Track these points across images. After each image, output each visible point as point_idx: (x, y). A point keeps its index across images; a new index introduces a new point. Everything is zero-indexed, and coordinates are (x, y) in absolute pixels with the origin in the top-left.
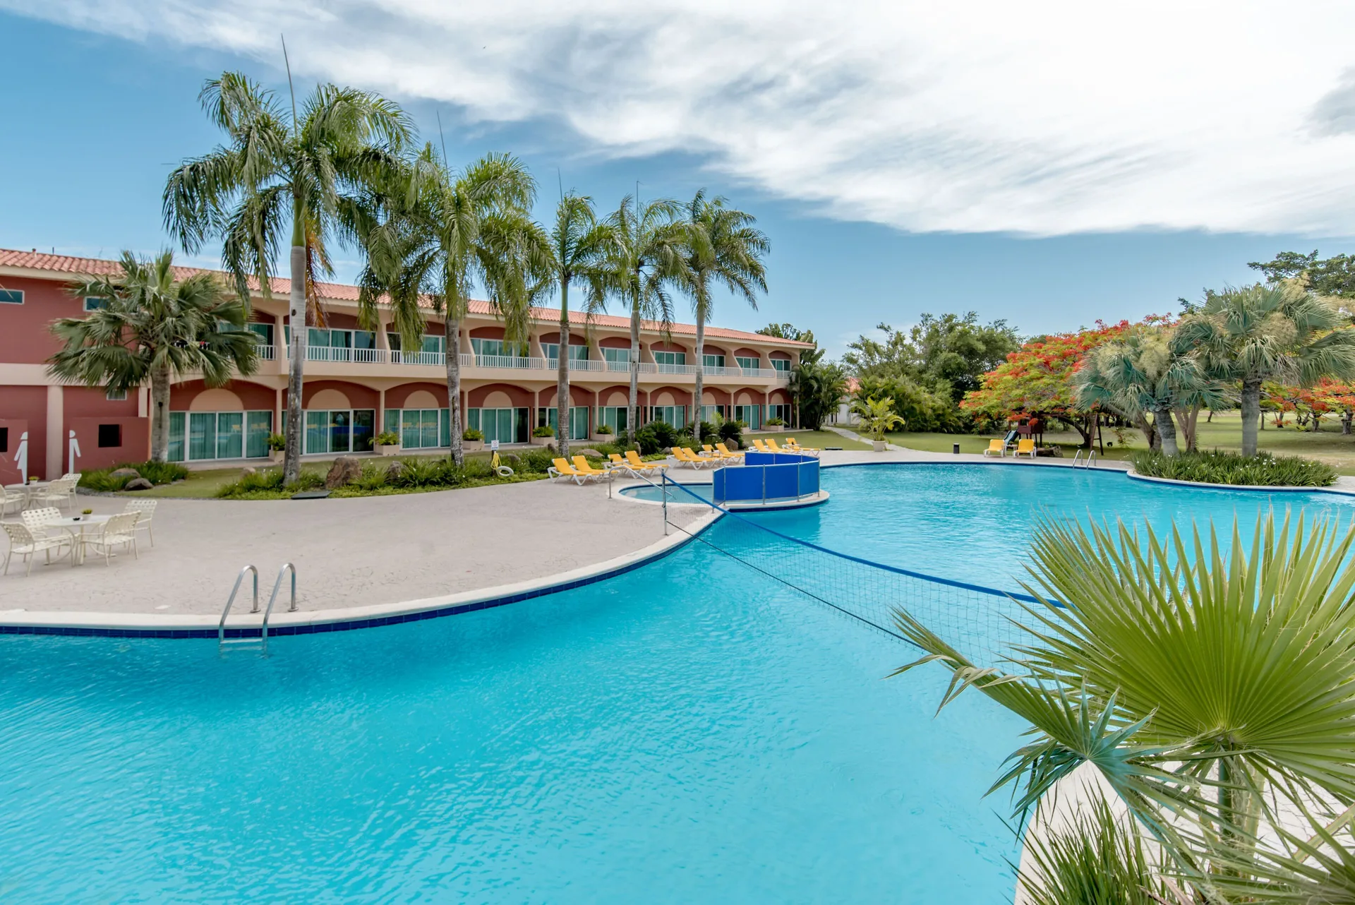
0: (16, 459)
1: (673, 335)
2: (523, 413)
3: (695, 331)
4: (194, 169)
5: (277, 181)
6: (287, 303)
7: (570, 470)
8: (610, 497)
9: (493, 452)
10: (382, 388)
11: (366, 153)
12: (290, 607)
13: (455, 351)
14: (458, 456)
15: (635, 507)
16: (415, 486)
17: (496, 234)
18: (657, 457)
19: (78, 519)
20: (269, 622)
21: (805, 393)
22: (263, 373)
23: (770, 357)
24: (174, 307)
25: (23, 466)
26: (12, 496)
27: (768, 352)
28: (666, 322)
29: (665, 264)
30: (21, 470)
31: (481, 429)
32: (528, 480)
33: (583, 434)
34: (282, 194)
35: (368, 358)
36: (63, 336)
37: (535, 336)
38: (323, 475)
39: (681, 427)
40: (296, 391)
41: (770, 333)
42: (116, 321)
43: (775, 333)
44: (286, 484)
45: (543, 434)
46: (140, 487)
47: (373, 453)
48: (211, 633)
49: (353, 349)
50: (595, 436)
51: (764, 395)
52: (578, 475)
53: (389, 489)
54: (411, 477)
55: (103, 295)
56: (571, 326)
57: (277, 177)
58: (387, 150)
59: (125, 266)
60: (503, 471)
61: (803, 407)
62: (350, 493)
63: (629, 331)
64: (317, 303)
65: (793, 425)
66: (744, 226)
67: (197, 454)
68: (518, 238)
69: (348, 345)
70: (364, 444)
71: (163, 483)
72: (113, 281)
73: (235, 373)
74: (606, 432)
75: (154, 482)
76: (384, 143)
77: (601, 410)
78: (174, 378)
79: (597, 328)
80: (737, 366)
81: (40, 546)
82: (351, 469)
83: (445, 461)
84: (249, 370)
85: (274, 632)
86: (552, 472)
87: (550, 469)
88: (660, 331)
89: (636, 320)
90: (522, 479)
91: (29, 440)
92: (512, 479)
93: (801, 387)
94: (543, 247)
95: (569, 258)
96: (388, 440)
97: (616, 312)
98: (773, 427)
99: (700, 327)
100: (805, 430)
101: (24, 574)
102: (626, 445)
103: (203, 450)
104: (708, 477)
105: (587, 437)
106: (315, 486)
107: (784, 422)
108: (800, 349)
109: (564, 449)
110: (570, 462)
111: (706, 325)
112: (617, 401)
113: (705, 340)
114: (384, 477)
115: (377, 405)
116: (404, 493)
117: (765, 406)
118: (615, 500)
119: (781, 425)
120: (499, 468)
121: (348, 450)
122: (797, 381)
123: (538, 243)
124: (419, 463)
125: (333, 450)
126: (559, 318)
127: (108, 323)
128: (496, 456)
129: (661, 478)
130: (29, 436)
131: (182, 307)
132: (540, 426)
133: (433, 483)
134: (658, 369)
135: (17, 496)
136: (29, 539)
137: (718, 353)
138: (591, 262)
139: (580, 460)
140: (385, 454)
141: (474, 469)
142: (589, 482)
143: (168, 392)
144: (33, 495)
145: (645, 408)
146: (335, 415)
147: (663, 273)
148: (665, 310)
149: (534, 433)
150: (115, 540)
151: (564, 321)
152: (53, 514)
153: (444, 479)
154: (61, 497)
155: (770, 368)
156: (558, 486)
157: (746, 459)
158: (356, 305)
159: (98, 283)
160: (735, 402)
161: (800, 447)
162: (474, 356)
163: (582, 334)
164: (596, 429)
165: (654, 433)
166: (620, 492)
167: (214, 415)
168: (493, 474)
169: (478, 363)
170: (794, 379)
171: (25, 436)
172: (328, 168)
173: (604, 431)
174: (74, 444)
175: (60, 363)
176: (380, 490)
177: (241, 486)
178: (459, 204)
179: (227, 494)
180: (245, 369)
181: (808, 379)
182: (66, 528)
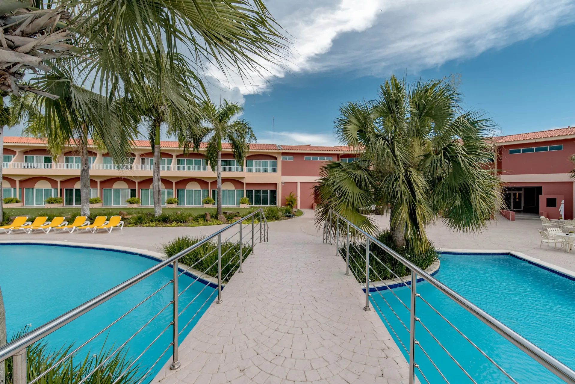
0: (559, 210)
19: (568, 234)
25: (562, 213)
26: (552, 223)
30: (561, 215)
81: (552, 241)
91: (565, 203)
101: (546, 250)
130: (565, 202)
135: (555, 224)
136: (547, 237)
144: (561, 224)
152: (559, 231)
154: (572, 227)
171: (563, 202)
182: (563, 237)
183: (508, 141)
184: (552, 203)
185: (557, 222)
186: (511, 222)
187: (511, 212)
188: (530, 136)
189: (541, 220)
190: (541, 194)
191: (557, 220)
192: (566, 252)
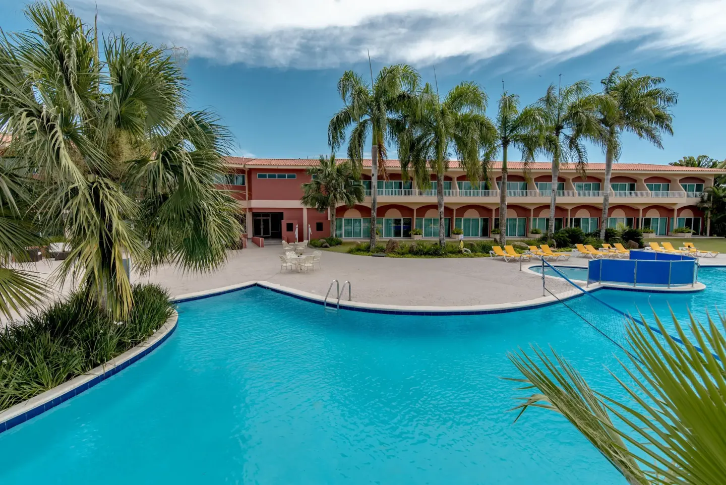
0: (295, 234)
1: (587, 172)
2: (486, 221)
3: (604, 167)
4: (338, 117)
5: (366, 117)
6: (370, 170)
7: (503, 253)
8: (521, 270)
9: (460, 240)
10: (415, 208)
11: (400, 96)
12: (348, 299)
13: (442, 189)
14: (442, 242)
15: (533, 278)
16: (421, 255)
17: (463, 125)
18: (568, 250)
19: (299, 256)
20: (340, 303)
21: (717, 209)
22: (367, 202)
23: (680, 182)
24: (335, 175)
25: (297, 236)
27: (678, 179)
28: (581, 163)
29: (580, 125)
30: (296, 238)
31: (462, 228)
32: (478, 256)
33: (522, 232)
34: (369, 122)
35: (409, 194)
36: (304, 190)
37: (493, 178)
38: (385, 246)
39: (592, 232)
40: (374, 210)
41: (684, 164)
42: (318, 183)
43: (690, 163)
44: (371, 250)
45: (496, 233)
46: (326, 247)
47: (411, 238)
48: (321, 303)
49: (403, 190)
50: (530, 235)
51: (673, 210)
52: (506, 256)
53: (410, 255)
54: (420, 250)
55: (315, 173)
56: (508, 171)
57: (366, 115)
58: (409, 92)
59: (321, 161)
60: (465, 251)
61: (714, 220)
62: (393, 255)
63: (551, 171)
64: (385, 170)
65: (704, 232)
66: (652, 87)
67: (346, 235)
68: (473, 125)
69: (401, 188)
70: (407, 235)
71: (333, 246)
72: (318, 168)
73: (357, 203)
74: (537, 233)
75: (330, 245)
76: (408, 89)
77: (535, 220)
78: (337, 205)
79: (532, 171)
80: (647, 190)
81: (289, 264)
82: (395, 245)
83: (436, 244)
84: (362, 201)
85: (341, 307)
86: (492, 253)
87: (491, 252)
88: (577, 169)
89: (556, 165)
90: (475, 256)
91: (298, 228)
92: (470, 255)
93: (713, 204)
94: (489, 128)
95: (508, 131)
96: (417, 232)
97: (542, 160)
98: (680, 234)
99: (609, 164)
100: (715, 237)
101: (285, 273)
102: (546, 241)
103: (348, 234)
104: (585, 263)
105: (525, 235)
106: (381, 251)
107: (692, 231)
108: (715, 175)
109: (503, 241)
110: (503, 249)
111: (614, 162)
112: (544, 214)
113: (612, 173)
114: (409, 249)
115: (413, 216)
116: (416, 258)
117: (673, 218)
118: (524, 273)
119: (689, 232)
120: (463, 250)
121: (400, 236)
122: (709, 199)
123: (486, 127)
124: (425, 244)
125: (395, 236)
126: (501, 166)
127: (316, 184)
128: (462, 243)
129: (541, 262)
131: (338, 176)
132: (495, 227)
133: (429, 254)
134: (576, 195)
135: (292, 247)
136: (285, 261)
137: (628, 181)
138: (523, 132)
139: (509, 248)
140: (415, 239)
141: (451, 249)
142: (513, 261)
143: (335, 210)
144: (295, 247)
145: (567, 219)
146: (396, 220)
147: (578, 132)
148: (580, 155)
149: (492, 232)
150: (308, 265)
151: (504, 169)
152: (294, 254)
153: (435, 252)
154: (302, 248)
155: (679, 189)
156: (494, 261)
157: (630, 255)
158: (400, 169)
159: (313, 169)
160: (644, 215)
161: (697, 249)
162: (458, 190)
163: (522, 175)
164: (531, 231)
165: (567, 235)
166: (529, 268)
167: (351, 219)
168: (460, 252)
169: (460, 194)
170: (705, 198)
171: (297, 226)
172: (383, 107)
173: (536, 232)
174: (310, 229)
175: (305, 200)
176: (406, 256)
177: (355, 249)
178: (443, 113)
179: (350, 252)
180: (360, 200)
181: (721, 198)
182: (296, 259)
183: (256, 165)
184: (290, 227)
185: (294, 245)
186: (261, 248)
187: (261, 238)
188: (273, 163)
189: (282, 244)
190: (283, 219)
191: (293, 243)
192: (298, 273)
